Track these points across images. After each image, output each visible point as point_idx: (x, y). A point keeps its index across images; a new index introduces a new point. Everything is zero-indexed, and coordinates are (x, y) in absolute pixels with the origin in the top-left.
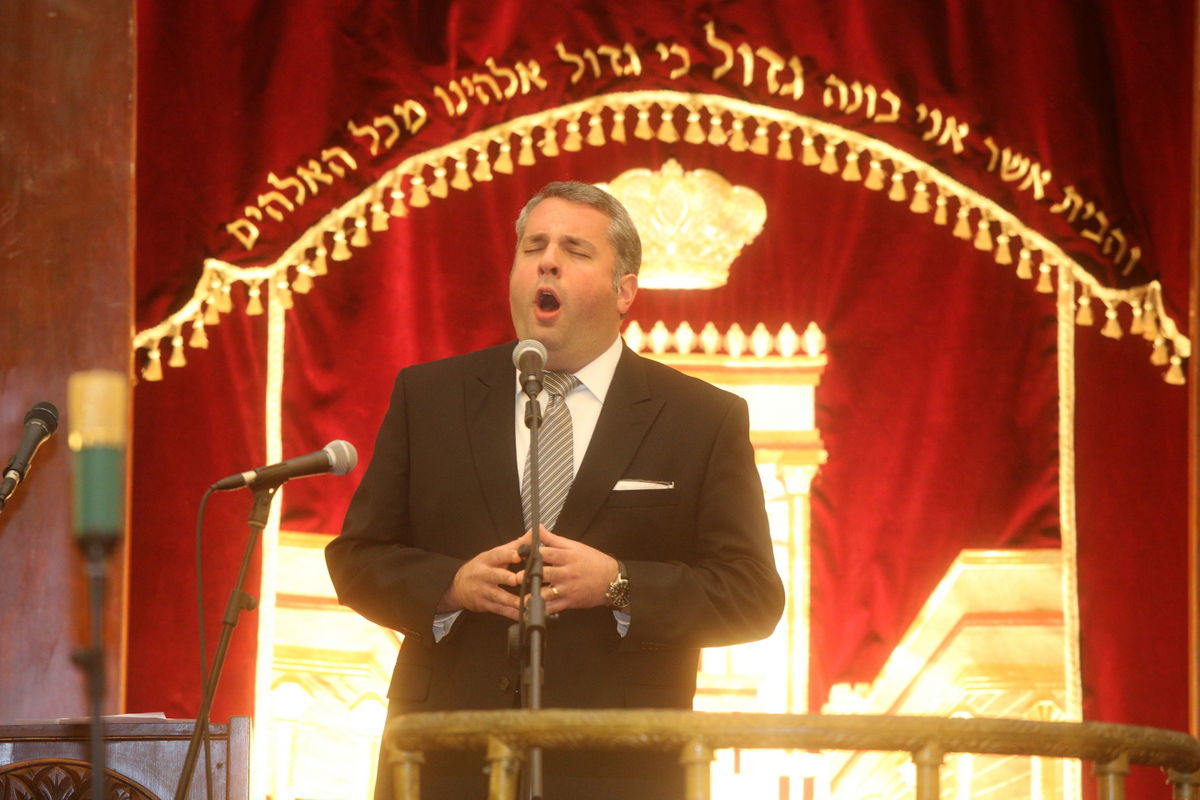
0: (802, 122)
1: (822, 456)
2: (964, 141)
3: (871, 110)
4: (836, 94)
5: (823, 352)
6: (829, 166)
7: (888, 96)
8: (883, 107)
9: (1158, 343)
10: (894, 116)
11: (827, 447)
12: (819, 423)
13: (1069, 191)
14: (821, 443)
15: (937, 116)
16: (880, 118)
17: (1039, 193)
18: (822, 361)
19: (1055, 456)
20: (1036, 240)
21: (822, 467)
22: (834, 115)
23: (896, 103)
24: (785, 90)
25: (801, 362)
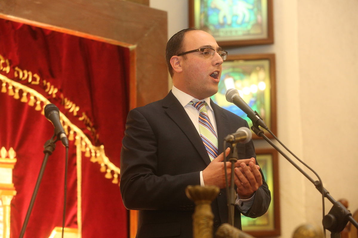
0: (8, 81)
1: (15, 193)
2: (56, 94)
3: (30, 80)
4: (18, 73)
5: (15, 157)
6: (17, 97)
7: (36, 75)
8: (34, 79)
9: (102, 165)
10: (37, 83)
11: (16, 190)
12: (14, 181)
13: (84, 114)
14: (14, 188)
15: (48, 84)
16: (33, 83)
17: (75, 114)
18: (15, 161)
19: (76, 198)
20: (75, 128)
21: (14, 196)
22: (18, 80)
23: (38, 79)
24: (4, 69)
25: (8, 161)
